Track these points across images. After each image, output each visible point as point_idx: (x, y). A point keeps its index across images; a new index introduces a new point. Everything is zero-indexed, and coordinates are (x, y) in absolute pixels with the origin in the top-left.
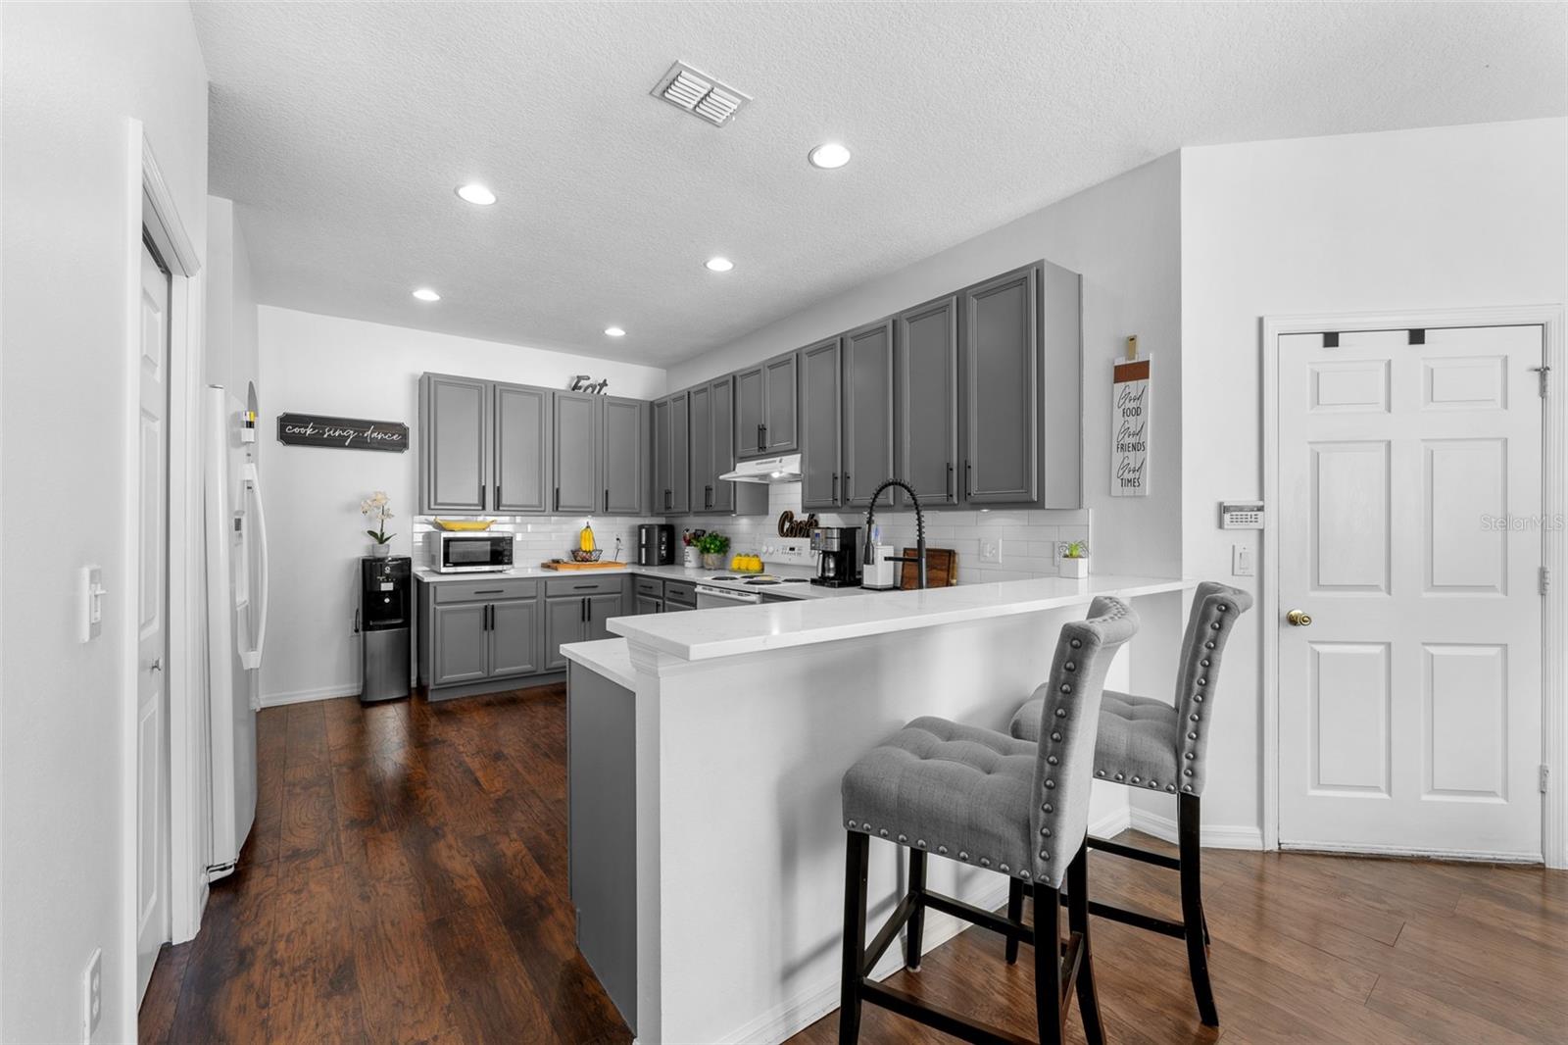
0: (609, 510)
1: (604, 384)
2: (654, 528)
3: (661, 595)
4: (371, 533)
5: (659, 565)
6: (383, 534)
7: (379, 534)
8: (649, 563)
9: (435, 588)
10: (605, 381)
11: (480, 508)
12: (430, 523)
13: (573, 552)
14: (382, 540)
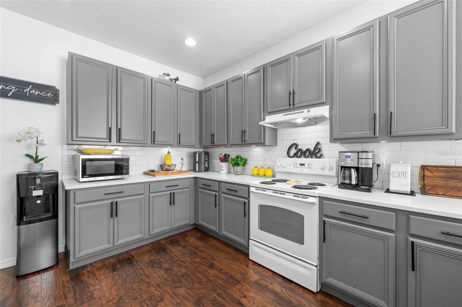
0: (181, 144)
1: (177, 79)
2: (202, 153)
3: (218, 190)
4: (28, 156)
5: (204, 172)
6: (37, 157)
7: (34, 156)
8: (200, 171)
9: (74, 193)
10: (178, 77)
11: (108, 141)
12: (75, 150)
13: (161, 166)
14: (37, 160)
